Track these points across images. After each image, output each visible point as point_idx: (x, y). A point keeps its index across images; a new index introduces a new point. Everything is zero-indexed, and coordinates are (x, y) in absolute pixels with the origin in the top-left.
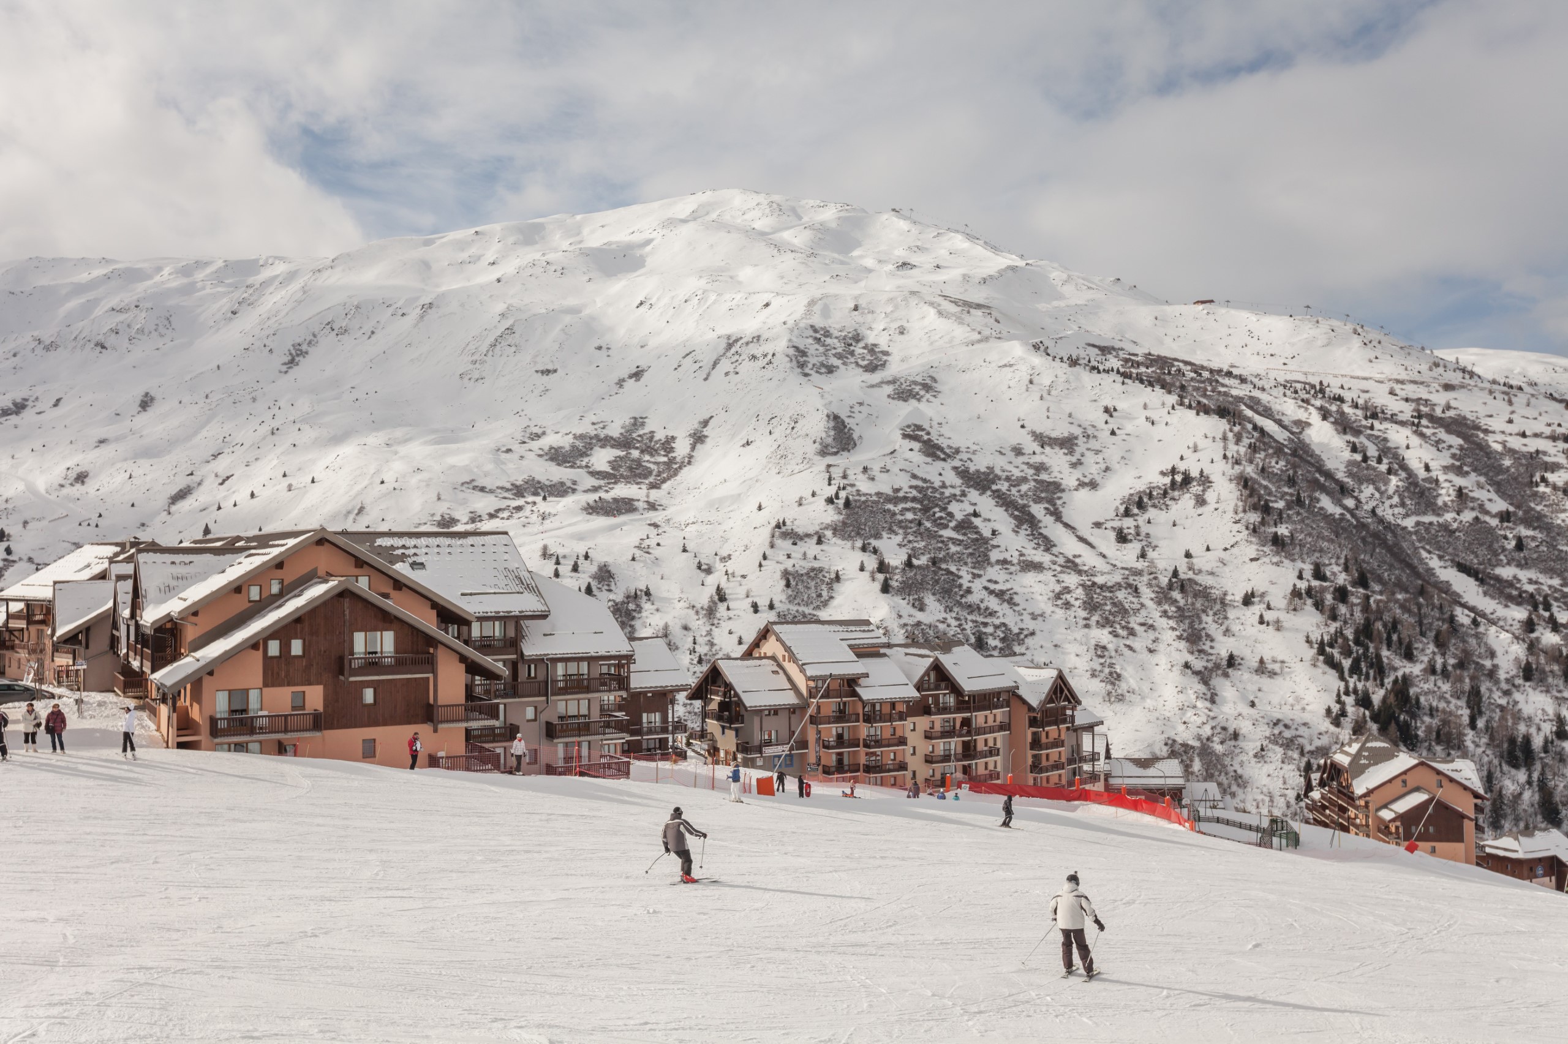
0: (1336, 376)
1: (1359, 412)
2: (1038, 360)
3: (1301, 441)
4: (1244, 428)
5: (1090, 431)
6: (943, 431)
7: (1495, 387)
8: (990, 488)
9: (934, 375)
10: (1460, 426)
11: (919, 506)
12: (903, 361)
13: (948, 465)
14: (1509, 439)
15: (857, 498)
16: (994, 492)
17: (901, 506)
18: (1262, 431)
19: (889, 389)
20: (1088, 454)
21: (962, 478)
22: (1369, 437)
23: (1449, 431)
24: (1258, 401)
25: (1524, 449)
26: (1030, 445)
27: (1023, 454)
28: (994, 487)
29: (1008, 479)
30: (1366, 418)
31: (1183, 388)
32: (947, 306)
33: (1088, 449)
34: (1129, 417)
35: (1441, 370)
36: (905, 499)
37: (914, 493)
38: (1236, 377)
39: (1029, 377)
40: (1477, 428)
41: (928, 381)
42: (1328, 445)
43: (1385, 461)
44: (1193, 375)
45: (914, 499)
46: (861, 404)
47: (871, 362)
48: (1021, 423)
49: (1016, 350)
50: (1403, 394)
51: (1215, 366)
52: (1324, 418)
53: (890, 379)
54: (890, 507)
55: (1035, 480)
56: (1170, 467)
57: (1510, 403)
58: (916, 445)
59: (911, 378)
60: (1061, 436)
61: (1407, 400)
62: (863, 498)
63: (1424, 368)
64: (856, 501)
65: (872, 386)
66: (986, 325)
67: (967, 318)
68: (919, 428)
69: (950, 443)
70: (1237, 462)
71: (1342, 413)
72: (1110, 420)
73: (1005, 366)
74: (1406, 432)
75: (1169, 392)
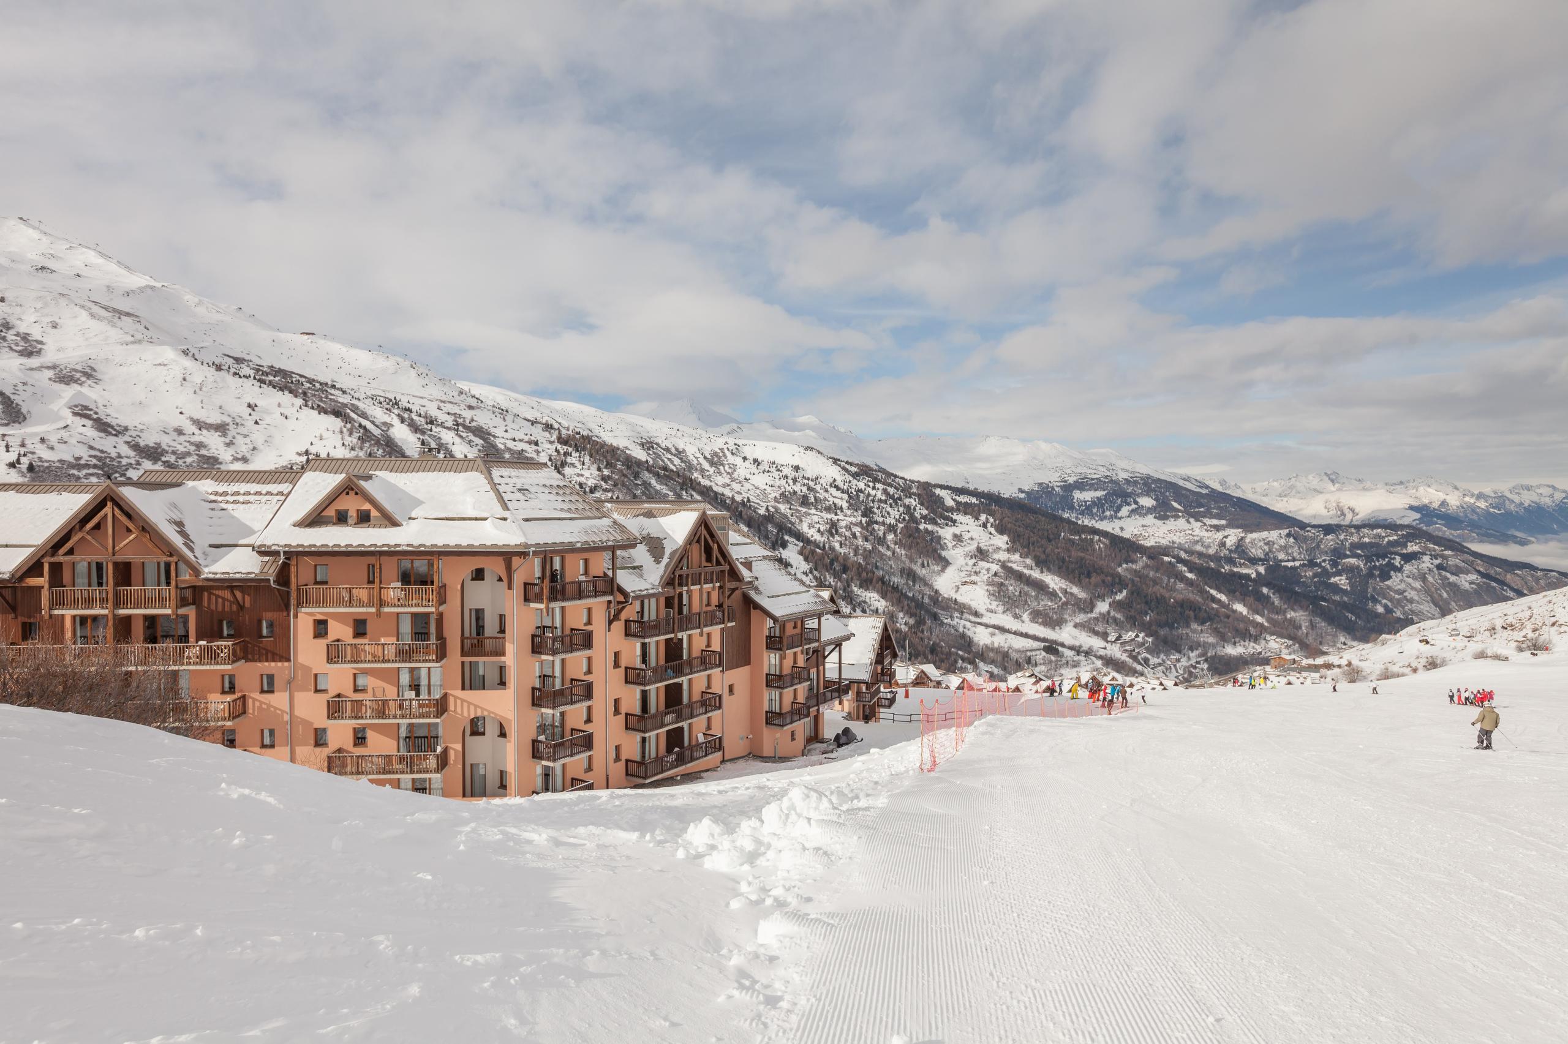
0: (403, 394)
1: (423, 420)
2: (188, 363)
3: (388, 436)
4: (353, 426)
5: (238, 420)
6: (108, 411)
7: (495, 409)
8: (160, 459)
9: (93, 365)
10: (479, 432)
11: (100, 472)
12: (58, 350)
13: (120, 440)
14: (507, 441)
15: (40, 464)
16: (164, 462)
17: (84, 472)
18: (365, 428)
19: (50, 373)
20: (238, 437)
21: (135, 451)
22: (430, 436)
23: (475, 435)
24: (357, 408)
25: (515, 448)
26: (190, 428)
27: (184, 434)
28: (163, 459)
29: (174, 453)
30: (427, 423)
31: (305, 394)
32: (96, 309)
33: (238, 434)
34: (267, 412)
35: (464, 396)
36: (87, 466)
37: (94, 461)
38: (338, 389)
39: (183, 376)
40: (489, 434)
41: (88, 370)
42: (405, 440)
43: (442, 452)
44: (308, 385)
45: (95, 466)
46: (24, 384)
47: (26, 349)
48: (180, 410)
49: (169, 354)
50: (445, 410)
51: (323, 380)
52: (403, 421)
53: (50, 365)
54: (75, 472)
55: (197, 455)
56: (304, 450)
57: (504, 420)
58: (89, 423)
59: (72, 366)
60: (215, 423)
61: (449, 414)
62: (46, 464)
63: (456, 394)
64: (39, 466)
65: (32, 369)
66: (137, 330)
67: (119, 323)
68: (86, 408)
69: (118, 421)
70: (353, 449)
71: (412, 420)
72: (252, 413)
73: (160, 364)
74: (452, 434)
75: (296, 396)
